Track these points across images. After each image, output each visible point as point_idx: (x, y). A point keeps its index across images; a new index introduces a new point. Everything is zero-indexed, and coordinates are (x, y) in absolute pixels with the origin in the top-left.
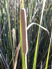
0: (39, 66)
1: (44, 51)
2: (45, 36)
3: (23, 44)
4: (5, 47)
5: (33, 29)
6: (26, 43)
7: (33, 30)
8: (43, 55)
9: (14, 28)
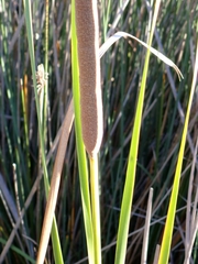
0: (139, 215)
1: (155, 158)
2: (159, 99)
3: (85, 111)
4: (9, 141)
5: (114, 76)
6: (95, 106)
7: (112, 79)
8: (154, 175)
9: (43, 62)
